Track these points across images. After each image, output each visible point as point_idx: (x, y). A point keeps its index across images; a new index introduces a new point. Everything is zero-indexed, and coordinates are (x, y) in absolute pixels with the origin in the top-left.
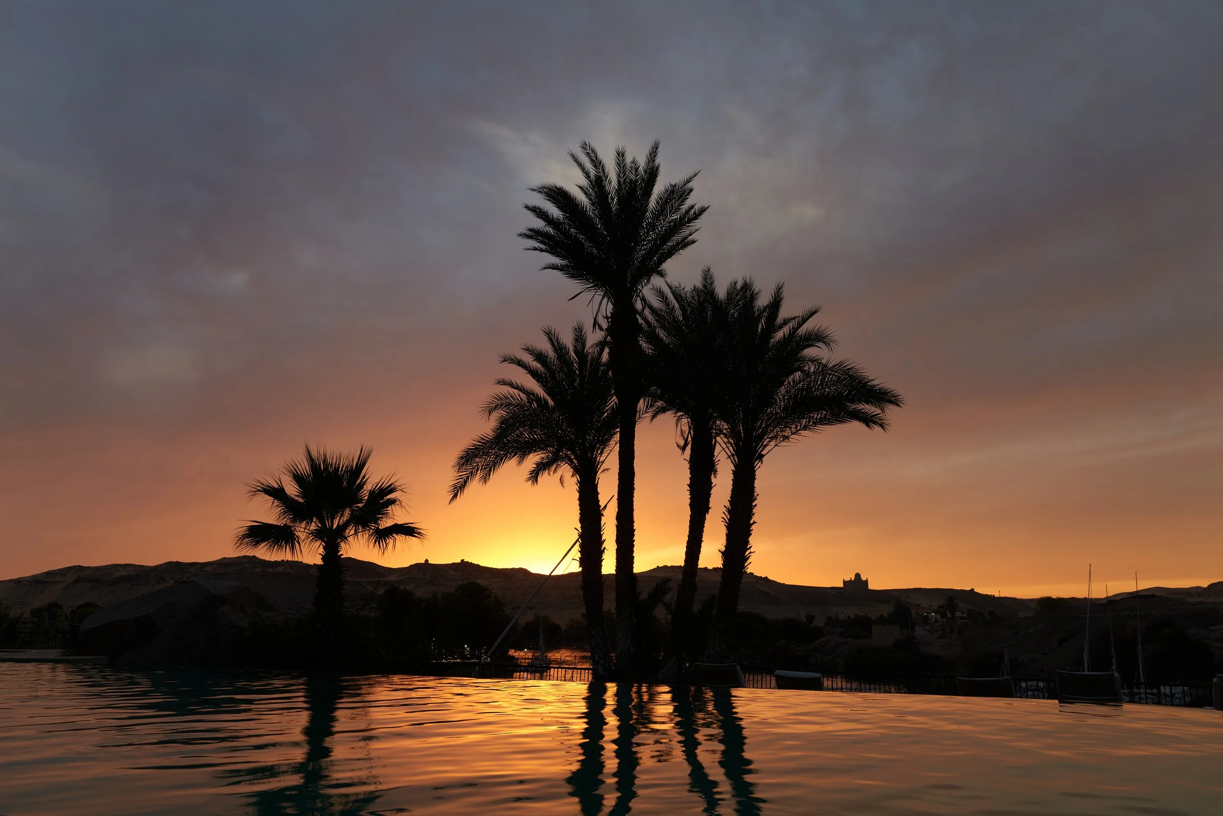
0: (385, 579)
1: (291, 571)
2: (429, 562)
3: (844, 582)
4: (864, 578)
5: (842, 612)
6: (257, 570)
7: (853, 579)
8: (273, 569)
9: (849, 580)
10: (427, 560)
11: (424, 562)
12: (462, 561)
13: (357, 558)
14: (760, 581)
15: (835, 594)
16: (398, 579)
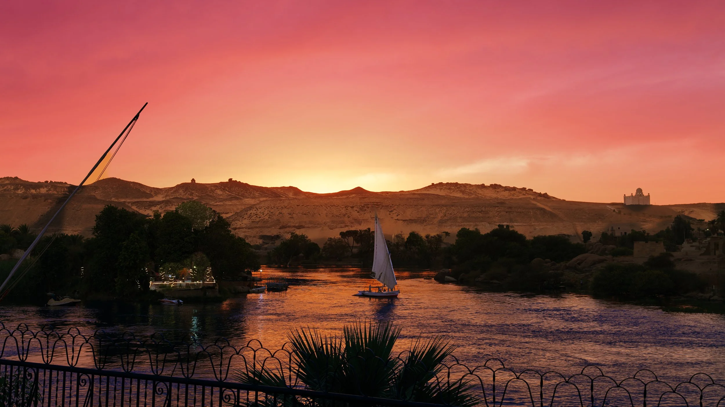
0: (151, 199)
1: (55, 192)
2: (196, 182)
3: (625, 197)
4: (645, 194)
5: (619, 228)
6: (19, 192)
7: (634, 194)
8: (36, 190)
9: (630, 195)
10: (193, 180)
11: (190, 182)
12: (230, 180)
13: (121, 179)
14: (539, 198)
15: (614, 211)
16: (164, 199)
